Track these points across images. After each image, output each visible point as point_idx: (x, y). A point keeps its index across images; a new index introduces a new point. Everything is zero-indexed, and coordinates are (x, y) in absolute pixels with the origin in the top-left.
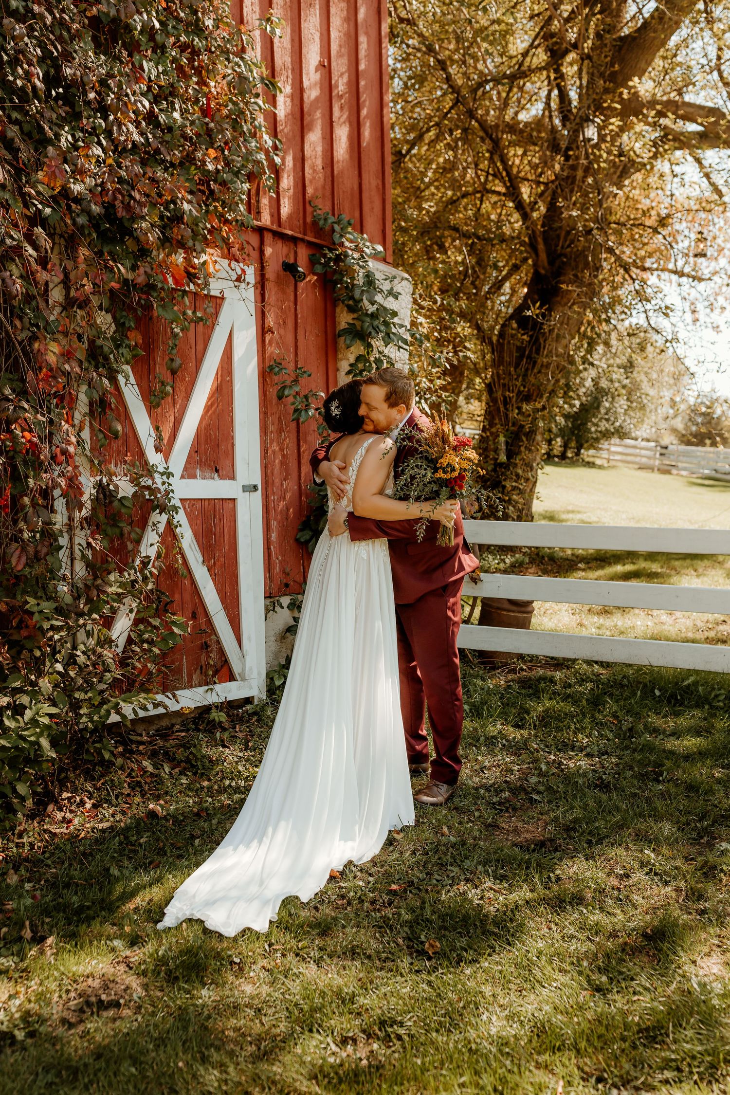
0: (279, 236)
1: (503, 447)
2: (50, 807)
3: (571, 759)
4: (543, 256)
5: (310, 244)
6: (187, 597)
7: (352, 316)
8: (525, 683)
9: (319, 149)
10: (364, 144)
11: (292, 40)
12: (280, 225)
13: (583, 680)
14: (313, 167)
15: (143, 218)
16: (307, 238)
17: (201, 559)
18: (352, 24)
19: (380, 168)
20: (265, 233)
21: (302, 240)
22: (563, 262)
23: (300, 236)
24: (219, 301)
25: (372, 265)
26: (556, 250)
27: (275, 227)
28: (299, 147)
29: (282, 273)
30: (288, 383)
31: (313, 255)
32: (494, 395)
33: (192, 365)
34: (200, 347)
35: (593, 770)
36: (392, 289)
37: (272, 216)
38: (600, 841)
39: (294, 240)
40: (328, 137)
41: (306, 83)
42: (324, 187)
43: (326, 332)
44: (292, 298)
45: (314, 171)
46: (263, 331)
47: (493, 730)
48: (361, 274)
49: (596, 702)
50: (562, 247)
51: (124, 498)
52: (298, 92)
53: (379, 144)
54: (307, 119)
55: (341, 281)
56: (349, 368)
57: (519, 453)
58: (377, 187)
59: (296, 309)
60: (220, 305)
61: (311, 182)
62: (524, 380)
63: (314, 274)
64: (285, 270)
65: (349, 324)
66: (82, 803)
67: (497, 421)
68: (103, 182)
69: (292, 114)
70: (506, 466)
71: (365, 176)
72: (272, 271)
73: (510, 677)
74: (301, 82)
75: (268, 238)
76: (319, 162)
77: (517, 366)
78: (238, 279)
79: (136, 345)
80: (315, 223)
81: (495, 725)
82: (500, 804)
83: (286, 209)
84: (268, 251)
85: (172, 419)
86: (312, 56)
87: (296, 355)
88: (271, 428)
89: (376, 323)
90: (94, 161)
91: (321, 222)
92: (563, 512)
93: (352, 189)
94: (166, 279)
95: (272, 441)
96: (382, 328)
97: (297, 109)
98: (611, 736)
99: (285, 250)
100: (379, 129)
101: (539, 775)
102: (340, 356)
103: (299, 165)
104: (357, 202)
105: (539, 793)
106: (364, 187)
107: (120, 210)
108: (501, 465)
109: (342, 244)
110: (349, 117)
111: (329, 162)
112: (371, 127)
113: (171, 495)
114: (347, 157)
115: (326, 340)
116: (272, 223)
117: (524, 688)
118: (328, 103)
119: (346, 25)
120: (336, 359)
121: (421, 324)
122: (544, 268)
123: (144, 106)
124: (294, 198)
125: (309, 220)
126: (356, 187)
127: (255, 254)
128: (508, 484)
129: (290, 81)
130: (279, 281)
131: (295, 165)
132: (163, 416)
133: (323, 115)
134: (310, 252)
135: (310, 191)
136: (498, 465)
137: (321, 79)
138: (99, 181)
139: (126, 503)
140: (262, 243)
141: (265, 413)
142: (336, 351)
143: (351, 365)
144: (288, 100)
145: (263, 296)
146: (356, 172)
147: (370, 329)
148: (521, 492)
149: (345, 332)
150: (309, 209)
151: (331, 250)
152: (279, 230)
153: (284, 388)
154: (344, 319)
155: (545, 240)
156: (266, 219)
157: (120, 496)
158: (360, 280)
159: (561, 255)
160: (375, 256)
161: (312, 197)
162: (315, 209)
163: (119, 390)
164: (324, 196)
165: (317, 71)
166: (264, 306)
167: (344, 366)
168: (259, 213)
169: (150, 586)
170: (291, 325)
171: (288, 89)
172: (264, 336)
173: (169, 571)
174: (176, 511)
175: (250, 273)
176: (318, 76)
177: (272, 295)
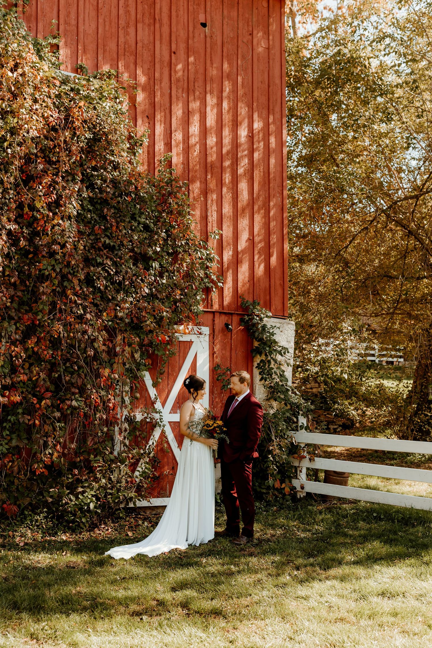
0: (223, 314)
2: (96, 529)
5: (239, 315)
6: (170, 460)
7: (258, 343)
9: (247, 274)
10: (272, 267)
11: (233, 233)
12: (223, 309)
14: (243, 281)
16: (237, 312)
17: (177, 446)
18: (267, 218)
19: (282, 276)
20: (216, 313)
21: (235, 314)
23: (234, 312)
24: (190, 343)
27: (221, 310)
30: (221, 374)
31: (241, 319)
33: (177, 369)
34: (181, 362)
37: (219, 305)
39: (231, 314)
40: (253, 267)
42: (249, 289)
43: (248, 350)
44: (229, 338)
45: (244, 283)
48: (259, 326)
51: (137, 422)
52: (236, 253)
53: (281, 266)
55: (252, 329)
59: (231, 342)
60: (191, 345)
61: (241, 288)
63: (242, 326)
65: (256, 347)
66: (108, 530)
71: (272, 281)
72: (218, 327)
74: (237, 249)
75: (217, 315)
76: (247, 279)
78: (200, 334)
79: (149, 364)
80: (242, 305)
83: (227, 301)
84: (217, 321)
85: (167, 390)
86: (244, 237)
87: (231, 361)
88: (216, 392)
89: (265, 347)
91: (245, 304)
95: (216, 398)
96: (268, 348)
99: (226, 318)
100: (282, 259)
102: (254, 359)
103: (235, 282)
104: (268, 292)
106: (272, 285)
109: (252, 314)
110: (265, 259)
111: (252, 278)
112: (277, 259)
114: (263, 274)
115: (248, 354)
116: (219, 309)
119: (263, 220)
120: (252, 362)
124: (232, 296)
125: (239, 305)
126: (268, 286)
127: (210, 322)
129: (231, 250)
130: (223, 331)
132: (162, 389)
133: (249, 259)
134: (239, 317)
135: (240, 292)
137: (249, 245)
140: (214, 317)
142: (252, 358)
143: (258, 364)
145: (214, 338)
146: (268, 280)
147: (263, 349)
149: (255, 350)
150: (239, 300)
151: (248, 316)
152: (223, 311)
153: (219, 376)
156: (216, 308)
158: (259, 329)
161: (242, 294)
162: (243, 299)
163: (144, 381)
164: (249, 293)
165: (246, 242)
166: (214, 343)
167: (255, 365)
168: (212, 305)
169: (151, 455)
170: (228, 349)
171: (231, 253)
172: (213, 354)
173: (162, 450)
174: (164, 426)
175: (206, 330)
176: (247, 244)
177: (219, 338)
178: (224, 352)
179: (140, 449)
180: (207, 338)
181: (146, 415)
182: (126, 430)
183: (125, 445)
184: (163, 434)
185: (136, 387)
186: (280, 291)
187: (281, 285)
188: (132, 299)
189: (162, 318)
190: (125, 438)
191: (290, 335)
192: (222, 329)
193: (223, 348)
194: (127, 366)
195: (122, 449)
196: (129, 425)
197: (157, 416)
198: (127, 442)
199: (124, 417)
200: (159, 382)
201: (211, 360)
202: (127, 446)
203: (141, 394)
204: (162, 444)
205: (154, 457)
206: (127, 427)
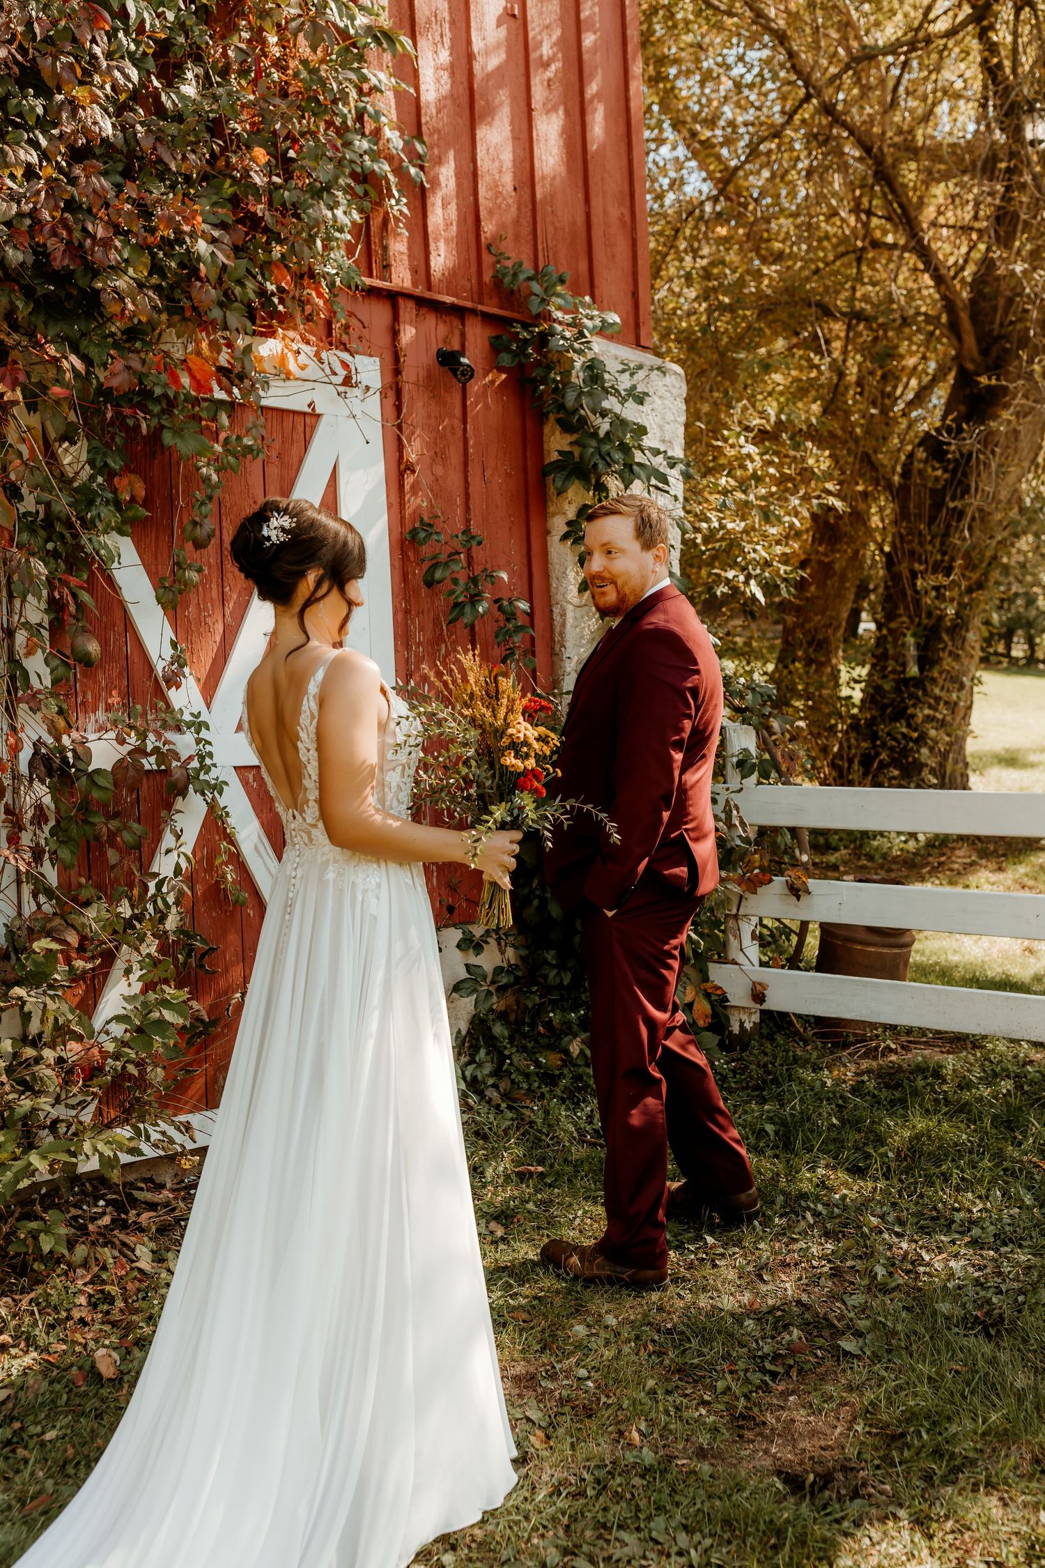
0: (425, 304)
1: (913, 652)
3: (940, 1250)
4: (970, 341)
5: (487, 318)
7: (570, 438)
8: (892, 1079)
9: (507, 156)
10: (593, 147)
12: (429, 289)
13: (995, 1075)
14: (495, 186)
15: (117, 269)
16: (480, 307)
19: (626, 187)
20: (401, 301)
21: (473, 311)
22: (1006, 351)
23: (468, 304)
24: (308, 420)
25: (599, 347)
26: (991, 331)
27: (419, 291)
28: (466, 155)
29: (437, 369)
30: (443, 557)
31: (497, 337)
32: (896, 569)
35: (977, 1282)
36: (634, 387)
37: (414, 271)
38: (951, 1477)
39: (458, 312)
40: (525, 135)
41: (477, 44)
42: (517, 222)
43: (525, 469)
44: (458, 411)
45: (498, 194)
46: (399, 469)
47: (806, 1180)
48: (578, 365)
49: (1010, 1123)
50: (1001, 325)
51: (98, 771)
52: (464, 60)
53: (623, 147)
54: (480, 103)
55: (544, 380)
56: (565, 529)
57: (939, 661)
58: (621, 219)
59: (465, 430)
60: (313, 428)
61: (491, 213)
62: (942, 544)
63: (501, 370)
64: (442, 364)
65: (560, 453)
67: (901, 611)
68: (35, 209)
69: (452, 96)
70: (918, 683)
71: (596, 202)
72: (415, 366)
73: (865, 1064)
74: (469, 42)
75: (406, 309)
76: (508, 180)
77: (932, 520)
78: (347, 382)
79: (133, 499)
80: (498, 281)
81: (812, 1170)
82: (776, 1357)
83: (441, 259)
84: (408, 334)
85: (219, 628)
87: (467, 509)
88: (419, 637)
89: (606, 448)
90: (19, 173)
91: (507, 280)
92: (1034, 751)
93: (574, 223)
94: (176, 380)
96: (618, 456)
97: (462, 90)
98: (1028, 1199)
99: (442, 329)
100: (622, 122)
101: (869, 1289)
102: (551, 509)
103: (467, 184)
104: (581, 245)
105: (859, 1334)
106: (594, 219)
107: (59, 254)
108: (907, 681)
109: (548, 317)
110: (563, 100)
111: (526, 178)
112: (606, 118)
113: (208, 761)
114: (562, 170)
115: (526, 482)
116: (415, 284)
117: (887, 1087)
118: (523, 79)
120: (544, 515)
121: (749, 456)
122: (972, 360)
123: (127, 78)
124: (461, 241)
125: (487, 278)
126: (580, 220)
127: (383, 339)
128: (922, 713)
129: (447, 41)
130: (431, 385)
131: (459, 185)
132: (201, 622)
133: (514, 100)
134: (489, 332)
135: (488, 228)
136: (904, 683)
137: (508, 39)
138: (27, 208)
139: (101, 781)
140: (396, 318)
141: (407, 612)
142: (543, 501)
143: (569, 523)
144: (445, 77)
145: (398, 408)
146: (581, 196)
147: (596, 459)
148: (943, 724)
149: (557, 466)
150: (487, 259)
151: (525, 326)
152: (427, 295)
153: (435, 566)
154: (557, 443)
155: (974, 317)
156: (401, 277)
157: (90, 769)
158: (578, 376)
159: (1000, 337)
160: (603, 330)
161: (494, 238)
162: (499, 257)
163: (110, 580)
164: (517, 237)
165: (499, 24)
166: (399, 427)
167: (558, 525)
168: (387, 267)
169: (171, 923)
170: (455, 457)
171: (444, 56)
172: (401, 475)
173: (217, 893)
174: (219, 787)
175: (370, 370)
176: (502, 33)
177: (417, 408)
178: (439, 470)
179: (113, 901)
180: (373, 405)
181: (133, 740)
182: (40, 815)
183: (40, 888)
184: (216, 824)
185: (80, 606)
186: (622, 248)
187: (623, 223)
188: (33, 158)
189: (190, 264)
190: (38, 855)
191: (669, 417)
192: (429, 376)
193: (437, 454)
194: (29, 504)
195: (29, 908)
196: (53, 790)
197: (185, 743)
198: (51, 874)
199: (26, 755)
200: (187, 584)
201: (395, 500)
202: (49, 893)
203: (104, 644)
204: (211, 867)
205: (180, 930)
206: (47, 800)
